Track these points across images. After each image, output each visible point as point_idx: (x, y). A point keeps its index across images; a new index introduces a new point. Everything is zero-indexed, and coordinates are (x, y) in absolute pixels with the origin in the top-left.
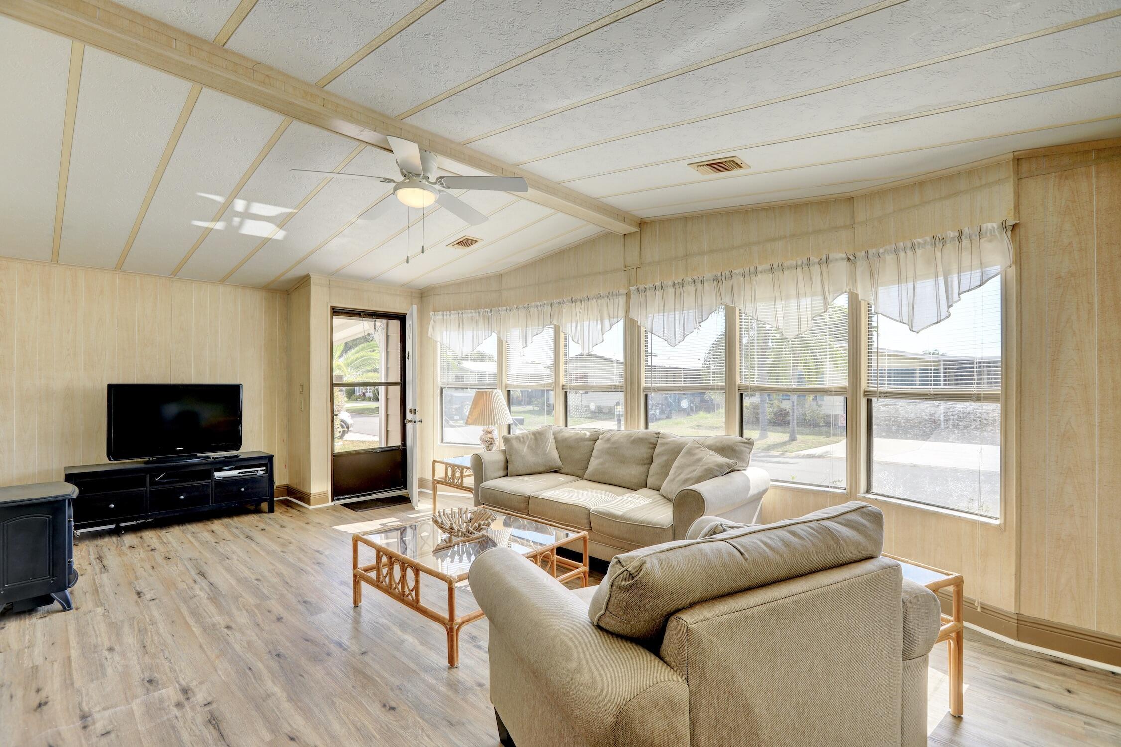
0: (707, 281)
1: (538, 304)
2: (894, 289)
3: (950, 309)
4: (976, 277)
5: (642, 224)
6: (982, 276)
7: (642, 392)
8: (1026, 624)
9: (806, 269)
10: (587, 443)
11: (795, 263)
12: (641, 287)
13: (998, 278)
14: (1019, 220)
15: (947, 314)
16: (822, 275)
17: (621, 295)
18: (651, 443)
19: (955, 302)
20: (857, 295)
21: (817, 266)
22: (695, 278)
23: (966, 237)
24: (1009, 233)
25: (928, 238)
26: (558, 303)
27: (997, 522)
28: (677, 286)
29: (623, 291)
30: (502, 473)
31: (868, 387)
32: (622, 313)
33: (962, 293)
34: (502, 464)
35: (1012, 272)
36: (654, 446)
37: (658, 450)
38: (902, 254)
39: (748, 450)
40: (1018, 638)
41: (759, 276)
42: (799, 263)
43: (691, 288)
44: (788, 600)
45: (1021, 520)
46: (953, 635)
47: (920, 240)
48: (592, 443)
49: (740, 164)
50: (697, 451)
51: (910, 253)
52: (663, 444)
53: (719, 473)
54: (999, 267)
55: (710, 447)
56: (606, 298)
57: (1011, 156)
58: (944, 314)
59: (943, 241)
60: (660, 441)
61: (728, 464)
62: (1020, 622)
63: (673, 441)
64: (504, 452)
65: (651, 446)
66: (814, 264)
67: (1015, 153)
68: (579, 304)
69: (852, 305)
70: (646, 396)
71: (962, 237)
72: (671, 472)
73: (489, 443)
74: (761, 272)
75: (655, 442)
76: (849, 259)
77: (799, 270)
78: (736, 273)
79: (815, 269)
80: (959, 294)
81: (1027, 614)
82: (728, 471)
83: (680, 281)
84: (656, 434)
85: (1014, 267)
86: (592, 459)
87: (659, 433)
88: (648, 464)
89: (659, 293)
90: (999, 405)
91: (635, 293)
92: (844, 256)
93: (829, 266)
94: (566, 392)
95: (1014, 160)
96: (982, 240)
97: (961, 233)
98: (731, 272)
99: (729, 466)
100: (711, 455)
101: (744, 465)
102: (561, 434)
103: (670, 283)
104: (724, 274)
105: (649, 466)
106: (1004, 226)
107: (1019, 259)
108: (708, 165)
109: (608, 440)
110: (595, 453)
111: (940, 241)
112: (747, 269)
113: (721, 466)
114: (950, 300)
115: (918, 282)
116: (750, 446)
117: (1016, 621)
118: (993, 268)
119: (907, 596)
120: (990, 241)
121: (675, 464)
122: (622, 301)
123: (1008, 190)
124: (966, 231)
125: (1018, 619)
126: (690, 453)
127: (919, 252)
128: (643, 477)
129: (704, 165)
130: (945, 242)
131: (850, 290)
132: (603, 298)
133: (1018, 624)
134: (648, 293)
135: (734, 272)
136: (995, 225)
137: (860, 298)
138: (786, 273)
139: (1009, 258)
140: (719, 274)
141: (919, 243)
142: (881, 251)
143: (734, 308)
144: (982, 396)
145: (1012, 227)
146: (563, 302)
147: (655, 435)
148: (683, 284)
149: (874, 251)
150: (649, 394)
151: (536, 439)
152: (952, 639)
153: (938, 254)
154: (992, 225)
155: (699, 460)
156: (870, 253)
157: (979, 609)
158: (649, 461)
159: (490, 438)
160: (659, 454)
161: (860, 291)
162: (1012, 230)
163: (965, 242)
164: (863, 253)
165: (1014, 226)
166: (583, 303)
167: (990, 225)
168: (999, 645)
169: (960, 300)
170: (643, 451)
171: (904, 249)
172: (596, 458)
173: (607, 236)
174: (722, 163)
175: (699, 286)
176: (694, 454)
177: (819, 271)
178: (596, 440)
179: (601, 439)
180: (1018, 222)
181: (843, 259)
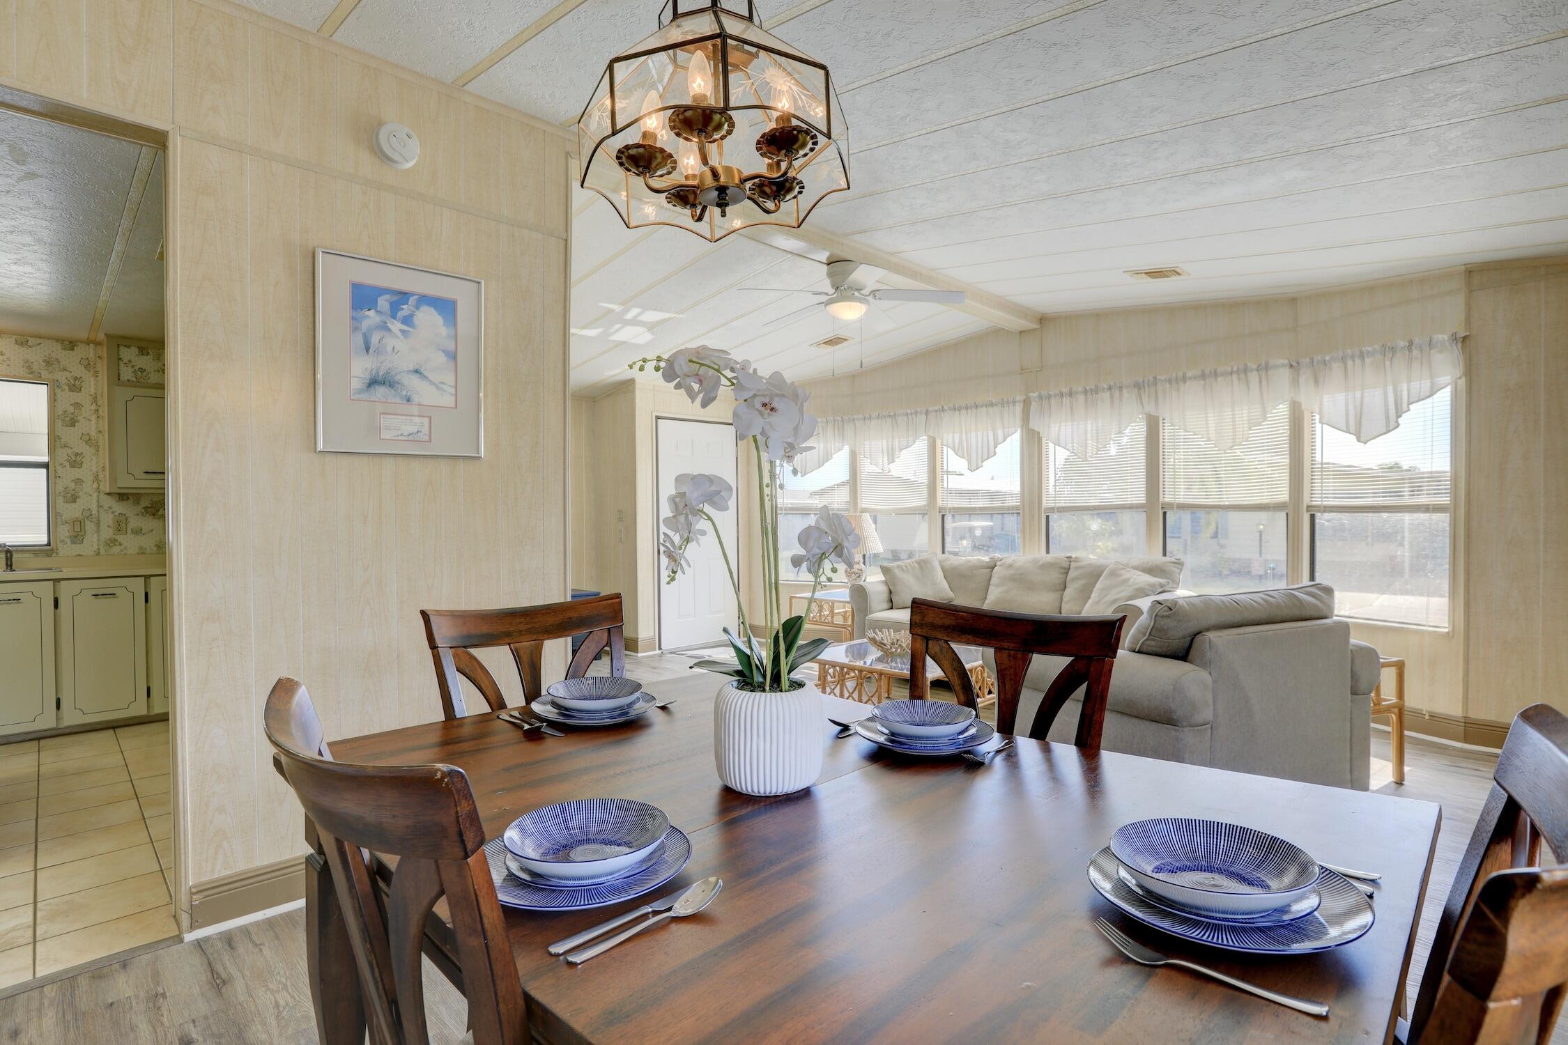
0: (1126, 387)
1: (909, 411)
2: (1341, 397)
3: (1399, 419)
4: (1426, 384)
5: (1044, 320)
6: (1432, 387)
7: (1043, 512)
8: (1472, 726)
9: (1242, 376)
10: (982, 571)
11: (1230, 369)
12: (1044, 393)
13: (1448, 389)
14: (1469, 332)
15: (1396, 425)
16: (1260, 381)
17: (1018, 402)
18: (1062, 568)
19: (1405, 412)
20: (1300, 404)
21: (1255, 373)
22: (1112, 383)
23: (1416, 348)
24: (1460, 345)
25: (1377, 347)
26: (936, 411)
27: (1447, 630)
28: (1089, 393)
29: (1019, 398)
30: (886, 605)
31: (1312, 501)
32: (1018, 422)
33: (1411, 404)
34: (885, 596)
35: (1462, 383)
36: (1066, 571)
37: (1072, 574)
38: (1350, 363)
39: (1178, 571)
40: (1466, 741)
41: (1188, 383)
42: (1235, 369)
43: (1107, 395)
44: (1269, 633)
45: (1468, 625)
46: (1396, 710)
47: (1369, 349)
48: (990, 570)
49: (1180, 272)
50: (1123, 572)
51: (1358, 361)
52: (1077, 568)
53: (1151, 593)
54: (1449, 377)
55: (1135, 568)
56: (1000, 405)
57: (1463, 267)
58: (1392, 424)
59: (1393, 350)
60: (1073, 565)
61: (1161, 583)
62: (1467, 725)
63: (1090, 565)
64: (886, 583)
65: (1063, 571)
66: (1252, 370)
67: (1467, 266)
68: (963, 411)
69: (1294, 414)
70: (1048, 517)
71: (1413, 347)
72: (1093, 595)
73: (857, 575)
74: (1190, 378)
75: (1067, 566)
76: (1291, 366)
77: (1235, 376)
78: (1160, 379)
79: (1254, 377)
80: (1409, 404)
81: (1473, 717)
82: (1160, 590)
83: (1093, 387)
84: (1067, 557)
85: (1463, 379)
86: (991, 588)
87: (1070, 557)
88: (1061, 590)
89: (1066, 400)
90: (1448, 515)
91: (1036, 399)
92: (1286, 362)
93: (1269, 372)
94: (943, 516)
95: (1466, 271)
96: (1432, 351)
97: (1411, 343)
98: (1155, 378)
99: (1162, 586)
100: (1140, 575)
101: (1175, 586)
102: (949, 563)
103: (1080, 389)
104: (1146, 381)
105: (1061, 592)
106: (1454, 338)
107: (1470, 371)
108: (1146, 273)
109: (1010, 566)
110: (994, 580)
111: (1389, 351)
112: (1174, 375)
113: (1152, 586)
114: (1399, 410)
115: (1366, 391)
116: (1180, 567)
117: (1463, 724)
118: (1443, 378)
119: (1354, 648)
120: (1441, 352)
121: (1099, 585)
122: (1019, 408)
123: (1459, 301)
124: (1417, 341)
125: (1465, 723)
126: (1114, 574)
127: (1368, 360)
128: (1057, 604)
129: (1141, 273)
130: (1395, 351)
131: (1292, 398)
132: (996, 405)
133: (1465, 727)
134: (1053, 401)
135: (1158, 377)
136: (1446, 337)
137: (1303, 407)
138: (1219, 379)
139: (1459, 371)
140: (1141, 380)
141: (1368, 352)
142: (1327, 358)
143: (1157, 418)
144: (1431, 507)
145: (1462, 339)
146: (943, 410)
147: (1066, 559)
148: (1096, 391)
149: (1319, 358)
150: (1050, 515)
151: (921, 567)
152: (1394, 713)
153: (1388, 363)
154: (1443, 337)
155: (1126, 581)
156: (1315, 361)
157: (1427, 717)
158: (1063, 586)
159: (858, 569)
160: (1074, 579)
161: (1302, 399)
162: (1463, 341)
163: (1416, 352)
164: (1308, 360)
165: (1465, 338)
166: (969, 411)
167: (1440, 337)
168: (1447, 747)
169: (1409, 410)
170: (1055, 577)
171: (1353, 357)
172: (997, 586)
173: (997, 333)
174: (1161, 272)
175: (1117, 393)
176: (1121, 575)
177: (1257, 380)
178: (993, 568)
179: (1001, 565)
180: (1468, 334)
181: (1284, 366)
